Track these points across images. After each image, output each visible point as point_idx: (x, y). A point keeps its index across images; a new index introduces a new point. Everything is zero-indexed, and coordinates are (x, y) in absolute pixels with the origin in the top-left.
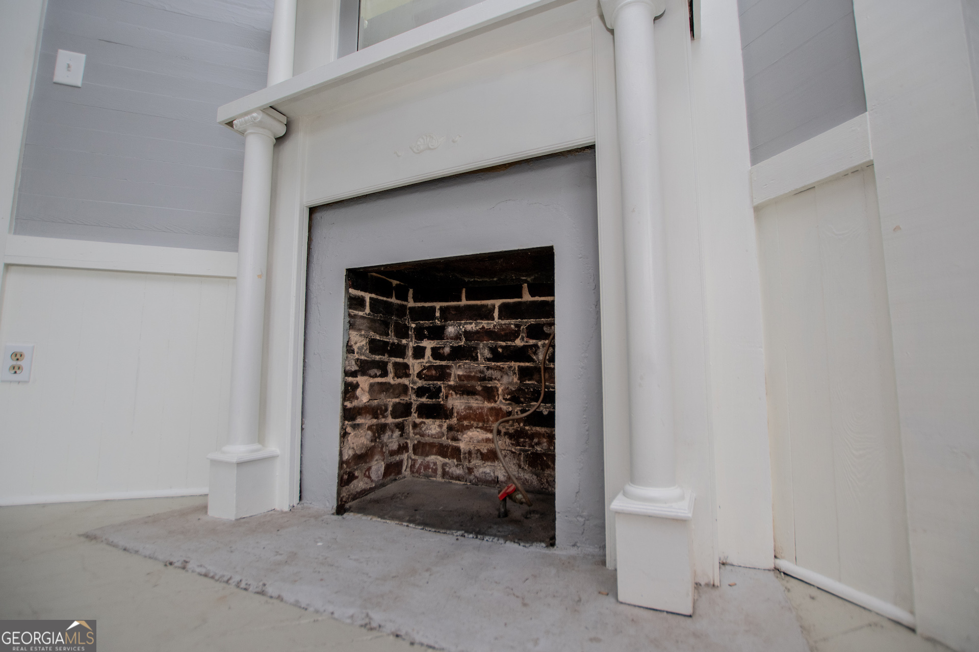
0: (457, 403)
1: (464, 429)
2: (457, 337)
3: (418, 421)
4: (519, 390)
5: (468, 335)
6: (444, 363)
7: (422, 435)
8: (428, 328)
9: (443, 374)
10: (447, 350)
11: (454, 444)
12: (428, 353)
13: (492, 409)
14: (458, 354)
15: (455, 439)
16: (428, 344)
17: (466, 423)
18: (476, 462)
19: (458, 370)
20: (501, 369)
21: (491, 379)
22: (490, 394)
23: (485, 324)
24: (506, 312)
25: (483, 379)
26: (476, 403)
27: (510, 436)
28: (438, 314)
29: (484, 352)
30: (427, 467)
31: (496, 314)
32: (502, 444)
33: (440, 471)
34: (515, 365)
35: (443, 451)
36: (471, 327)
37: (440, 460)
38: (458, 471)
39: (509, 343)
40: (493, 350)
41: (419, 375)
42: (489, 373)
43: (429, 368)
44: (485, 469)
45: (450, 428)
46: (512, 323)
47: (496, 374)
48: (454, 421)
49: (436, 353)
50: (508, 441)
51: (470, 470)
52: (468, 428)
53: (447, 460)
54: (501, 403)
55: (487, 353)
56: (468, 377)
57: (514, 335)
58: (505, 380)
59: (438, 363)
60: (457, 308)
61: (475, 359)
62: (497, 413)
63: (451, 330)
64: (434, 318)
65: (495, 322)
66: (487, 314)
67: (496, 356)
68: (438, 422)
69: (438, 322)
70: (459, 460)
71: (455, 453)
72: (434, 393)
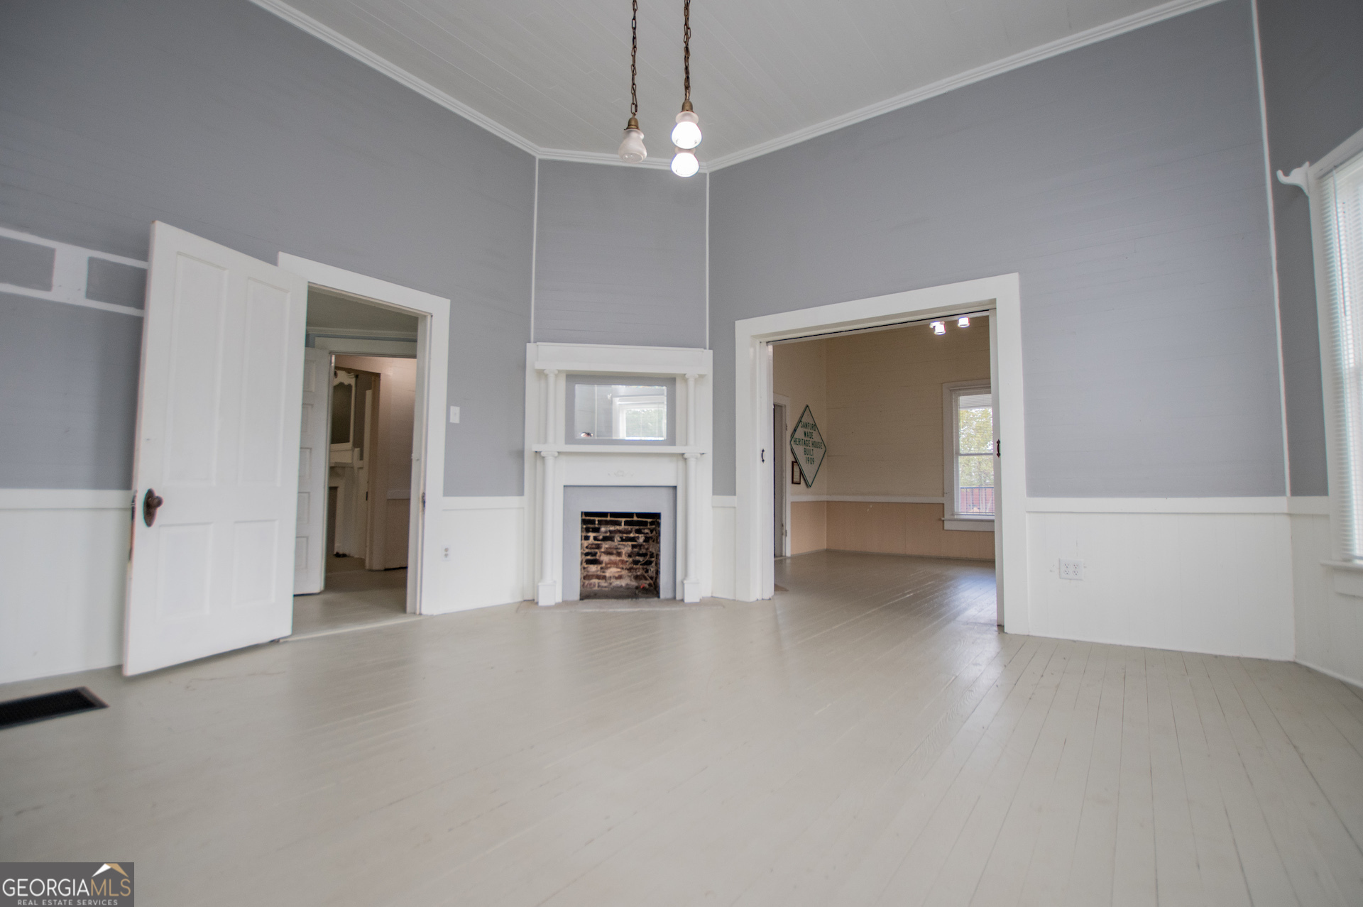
0: (605, 558)
1: (607, 568)
2: (606, 532)
3: (586, 566)
4: (632, 553)
5: (611, 532)
6: (599, 542)
7: (588, 572)
8: (592, 528)
9: (598, 547)
10: (601, 537)
11: (604, 574)
12: (591, 538)
13: (620, 561)
14: (605, 539)
15: (603, 572)
16: (592, 535)
17: (609, 566)
18: (612, 580)
19: (605, 545)
20: (624, 545)
21: (620, 549)
22: (619, 554)
23: (618, 527)
24: (627, 523)
25: (617, 549)
26: (613, 558)
27: (628, 570)
28: (597, 522)
29: (617, 538)
30: (591, 584)
31: (623, 524)
32: (624, 573)
33: (597, 585)
34: (630, 543)
35: (598, 577)
36: (612, 528)
37: (596, 581)
38: (606, 584)
39: (628, 535)
40: (621, 538)
41: (587, 547)
42: (619, 546)
43: (592, 544)
44: (617, 583)
45: (602, 568)
46: (629, 528)
47: (622, 547)
48: (603, 565)
49: (595, 538)
50: (627, 571)
51: (611, 584)
52: (610, 567)
53: (600, 581)
54: (624, 558)
55: (619, 539)
56: (610, 548)
57: (630, 532)
58: (626, 549)
59: (596, 542)
60: (606, 521)
61: (613, 541)
62: (623, 562)
63: (603, 529)
64: (595, 524)
65: (623, 527)
66: (619, 524)
67: (622, 540)
68: (596, 566)
69: (597, 526)
70: (606, 580)
71: (604, 578)
72: (595, 554)
